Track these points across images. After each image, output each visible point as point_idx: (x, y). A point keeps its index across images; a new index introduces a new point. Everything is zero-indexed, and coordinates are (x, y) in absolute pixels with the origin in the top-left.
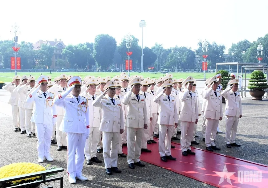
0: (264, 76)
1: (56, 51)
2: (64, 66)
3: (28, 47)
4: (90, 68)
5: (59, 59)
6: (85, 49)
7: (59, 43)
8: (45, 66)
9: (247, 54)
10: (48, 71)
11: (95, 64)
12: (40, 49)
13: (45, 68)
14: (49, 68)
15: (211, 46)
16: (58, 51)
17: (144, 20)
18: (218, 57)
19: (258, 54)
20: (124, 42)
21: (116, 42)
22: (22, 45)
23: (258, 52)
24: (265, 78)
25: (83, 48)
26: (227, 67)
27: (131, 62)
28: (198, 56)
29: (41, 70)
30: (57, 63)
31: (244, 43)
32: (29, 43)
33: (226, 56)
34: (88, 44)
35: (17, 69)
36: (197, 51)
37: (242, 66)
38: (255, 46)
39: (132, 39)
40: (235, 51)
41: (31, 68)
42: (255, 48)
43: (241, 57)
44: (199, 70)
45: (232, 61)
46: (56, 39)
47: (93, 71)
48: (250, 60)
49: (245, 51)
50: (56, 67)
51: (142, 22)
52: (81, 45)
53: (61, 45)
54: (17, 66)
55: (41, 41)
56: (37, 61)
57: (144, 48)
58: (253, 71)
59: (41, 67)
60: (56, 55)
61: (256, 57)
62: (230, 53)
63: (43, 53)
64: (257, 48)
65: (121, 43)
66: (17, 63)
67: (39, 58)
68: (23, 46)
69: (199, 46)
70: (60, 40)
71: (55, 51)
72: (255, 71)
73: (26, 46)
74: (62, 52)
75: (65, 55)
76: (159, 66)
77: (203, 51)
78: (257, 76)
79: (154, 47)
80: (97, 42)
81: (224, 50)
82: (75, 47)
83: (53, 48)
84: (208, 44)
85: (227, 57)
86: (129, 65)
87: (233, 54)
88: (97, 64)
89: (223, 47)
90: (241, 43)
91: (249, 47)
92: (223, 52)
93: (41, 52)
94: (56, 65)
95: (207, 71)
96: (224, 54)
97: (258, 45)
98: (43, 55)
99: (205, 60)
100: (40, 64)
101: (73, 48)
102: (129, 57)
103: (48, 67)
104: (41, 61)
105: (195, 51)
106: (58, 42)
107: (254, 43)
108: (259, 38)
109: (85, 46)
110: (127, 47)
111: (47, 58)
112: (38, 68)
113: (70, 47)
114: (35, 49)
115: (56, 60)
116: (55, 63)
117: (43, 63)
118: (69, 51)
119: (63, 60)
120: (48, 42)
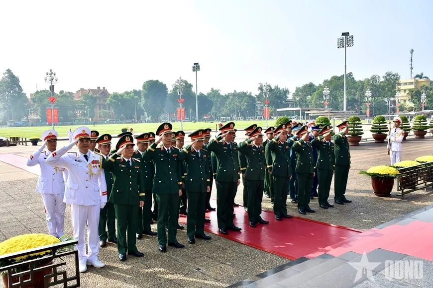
0: (329, 122)
1: (100, 101)
2: (109, 117)
3: (67, 97)
4: (139, 118)
5: (102, 110)
6: (133, 98)
7: (103, 92)
8: (88, 118)
9: (312, 99)
10: (91, 124)
11: (143, 114)
12: (81, 99)
13: (88, 120)
14: (92, 120)
15: (273, 90)
16: (102, 101)
17: (197, 64)
18: (281, 102)
19: (324, 99)
20: (176, 88)
21: (167, 89)
22: (61, 95)
23: (324, 96)
24: (331, 124)
25: (130, 96)
26: (291, 113)
27: (183, 110)
28: (259, 102)
29: (82, 122)
30: (101, 114)
31: (309, 86)
32: (69, 93)
33: (290, 101)
34: (135, 92)
35: (54, 122)
36: (258, 97)
37: (306, 112)
38: (321, 89)
39: (184, 84)
40: (300, 95)
41: (71, 121)
42: (321, 92)
43: (306, 102)
44: (261, 118)
45: (296, 106)
46: (99, 88)
47: (141, 122)
48: (316, 105)
49: (311, 95)
50: (101, 119)
51: (195, 66)
52: (127, 93)
53: (104, 93)
54: (54, 118)
55: (82, 90)
56: (78, 113)
57: (198, 94)
58: (318, 116)
59: (83, 119)
60: (100, 105)
61: (323, 102)
62: (294, 98)
63: (85, 103)
64: (323, 92)
65: (172, 90)
66: (54, 116)
67: (81, 109)
68: (62, 97)
69: (260, 91)
70: (104, 88)
71: (98, 101)
72: (320, 116)
73: (65, 96)
74: (106, 101)
75: (109, 106)
76: (216, 114)
77: (264, 97)
78: (322, 123)
79: (210, 93)
80: (145, 89)
81: (287, 95)
82: (120, 95)
83: (96, 97)
84: (268, 88)
85: (291, 103)
86: (182, 114)
87: (297, 99)
88: (146, 114)
89: (286, 92)
90: (306, 86)
91: (315, 90)
92: (287, 97)
93: (82, 102)
94: (100, 117)
95: (270, 119)
96: (288, 99)
97: (324, 89)
98: (85, 106)
99: (266, 106)
100: (82, 115)
101: (118, 97)
102: (181, 105)
103: (90, 119)
104: (82, 112)
105: (256, 97)
106: (101, 90)
107: (320, 86)
108: (325, 81)
109: (132, 95)
110: (179, 94)
111: (89, 108)
112: (80, 120)
113: (116, 96)
114: (76, 99)
115: (100, 111)
116: (98, 114)
117: (85, 115)
118: (113, 100)
119: (107, 111)
120: (90, 90)
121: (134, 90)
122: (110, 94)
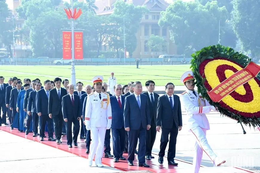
1: (147, 17)
2: (164, 51)
5: (152, 36)
6: (214, 10)
8: (122, 50)
12: (112, 12)
13: (123, 55)
14: (131, 55)
16: (150, 17)
25: (208, 7)
29: (112, 60)
30: (149, 44)
35: (75, 58)
41: (91, 56)
50: (147, 53)
54: (75, 50)
56: (106, 41)
60: (146, 25)
63: (119, 20)
66: (76, 46)
67: (110, 33)
71: (144, 18)
74: (158, 19)
75: (166, 26)
82: (189, 6)
83: (141, 9)
93: (113, 19)
94: (146, 49)
98: (118, 27)
101: (184, 8)
103: (127, 53)
111: (126, 32)
112: (107, 55)
113: (179, 7)
115: (147, 38)
116: (143, 44)
118: (174, 16)
119: (162, 38)
122: (166, 3)
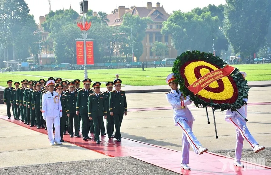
1: (151, 27)
2: (167, 55)
3: (99, 21)
5: (156, 43)
6: (208, 20)
7: (157, 11)
8: (131, 56)
11: (226, 49)
12: (121, 24)
13: (131, 60)
14: (138, 60)
16: (154, 27)
22: (89, 17)
25: (203, 17)
30: (153, 49)
32: (101, 14)
34: (212, 8)
35: (87, 63)
41: (105, 61)
50: (152, 57)
52: (198, 11)
53: (159, 12)
54: (87, 57)
55: (122, 8)
56: (116, 48)
59: (123, 59)
60: (151, 33)
63: (127, 31)
66: (87, 53)
67: (120, 41)
70: (158, 4)
71: (148, 27)
74: (161, 27)
75: (167, 33)
83: (146, 20)
88: (231, 47)
93: (122, 29)
94: (151, 54)
98: (127, 36)
100: (121, 52)
101: (183, 19)
103: (135, 58)
104: (122, 47)
106: (154, 8)
109: (207, 14)
112: (118, 60)
113: (178, 17)
114: (111, 24)
115: (151, 45)
116: (148, 50)
117: (126, 51)
118: (175, 25)
119: (164, 44)
120: (134, 9)
121: (210, 6)
122: (167, 14)
